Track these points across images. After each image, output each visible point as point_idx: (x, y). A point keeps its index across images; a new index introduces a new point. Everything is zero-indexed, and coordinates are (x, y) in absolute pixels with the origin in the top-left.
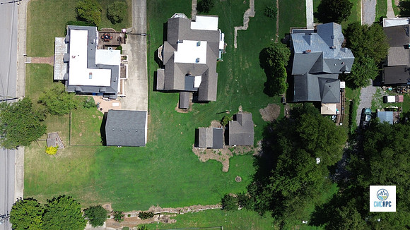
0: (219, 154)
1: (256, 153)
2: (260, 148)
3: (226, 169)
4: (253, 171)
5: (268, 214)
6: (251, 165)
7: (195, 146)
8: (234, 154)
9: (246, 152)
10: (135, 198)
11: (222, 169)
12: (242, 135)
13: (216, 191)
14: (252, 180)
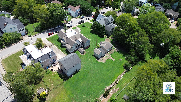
0: (107, 57)
1: (116, 51)
2: (116, 49)
3: (114, 60)
4: (121, 55)
5: (140, 63)
6: (119, 54)
7: (98, 60)
8: (111, 55)
9: (113, 52)
10: (95, 91)
11: (113, 61)
12: (107, 45)
13: (119, 67)
14: (124, 57)
